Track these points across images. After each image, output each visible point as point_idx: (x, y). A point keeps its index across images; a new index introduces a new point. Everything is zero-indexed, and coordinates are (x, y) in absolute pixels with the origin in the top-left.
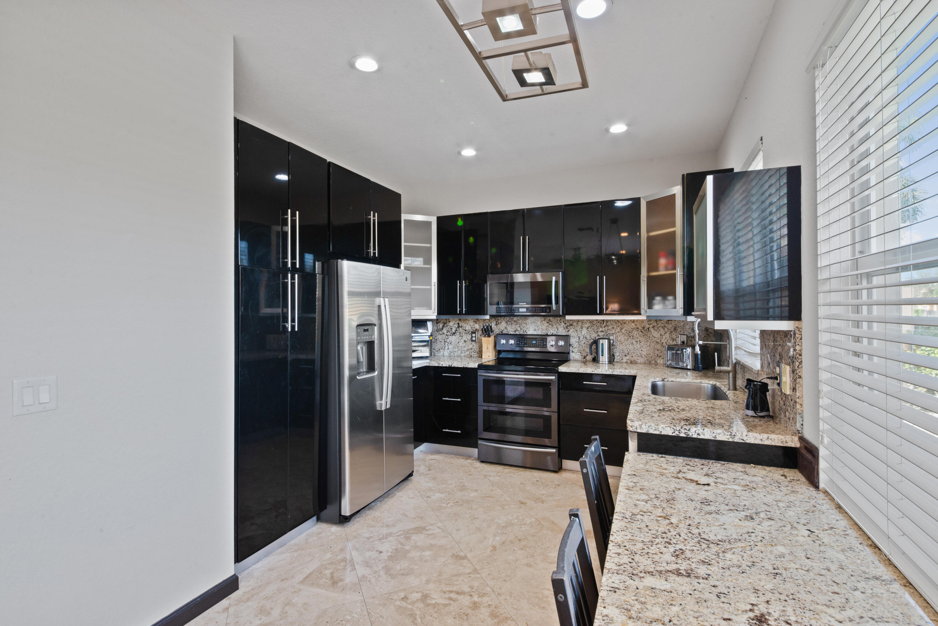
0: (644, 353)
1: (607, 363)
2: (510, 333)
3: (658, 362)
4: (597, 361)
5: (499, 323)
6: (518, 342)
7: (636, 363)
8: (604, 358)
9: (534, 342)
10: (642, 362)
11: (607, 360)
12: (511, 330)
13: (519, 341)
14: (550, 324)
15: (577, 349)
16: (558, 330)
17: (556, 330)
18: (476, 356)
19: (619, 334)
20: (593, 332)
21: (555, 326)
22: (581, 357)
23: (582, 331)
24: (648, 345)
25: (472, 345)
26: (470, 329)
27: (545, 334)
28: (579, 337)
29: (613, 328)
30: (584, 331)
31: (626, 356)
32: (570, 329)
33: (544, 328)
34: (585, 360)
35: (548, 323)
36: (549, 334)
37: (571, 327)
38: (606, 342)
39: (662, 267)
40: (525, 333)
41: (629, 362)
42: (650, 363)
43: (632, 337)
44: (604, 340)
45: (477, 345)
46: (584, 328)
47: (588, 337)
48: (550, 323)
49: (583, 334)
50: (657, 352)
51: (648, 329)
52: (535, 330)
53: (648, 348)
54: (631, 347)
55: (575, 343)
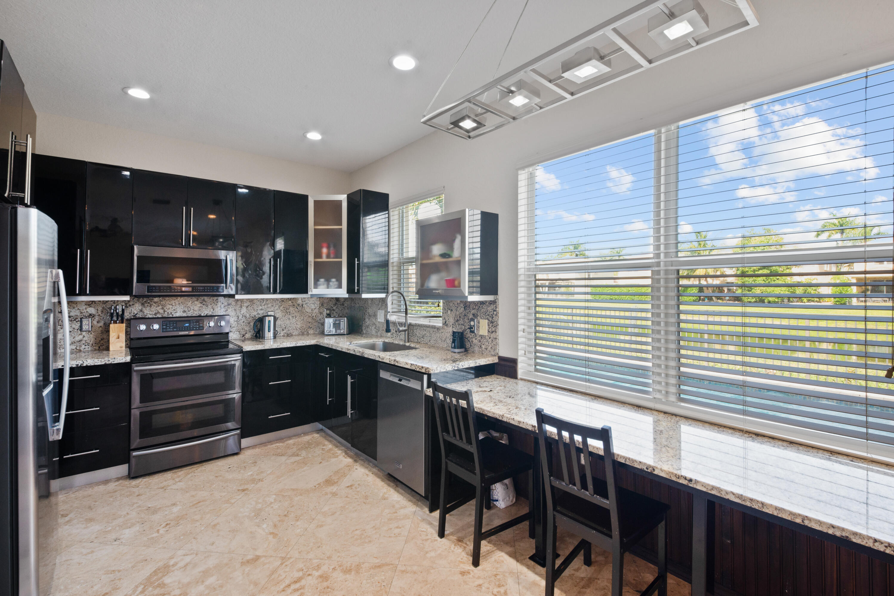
0: (299, 326)
1: (272, 338)
2: (147, 317)
3: (310, 332)
4: (262, 337)
5: (130, 305)
6: (164, 327)
7: (292, 335)
8: (269, 335)
9: (187, 325)
10: (297, 334)
11: (272, 336)
12: (149, 312)
13: (166, 325)
14: (203, 304)
15: (235, 328)
16: (213, 310)
17: (212, 310)
18: (90, 349)
19: (277, 311)
20: (253, 311)
21: (210, 306)
22: (239, 336)
23: (242, 310)
24: (302, 319)
25: (81, 337)
26: (79, 314)
27: (197, 315)
28: (238, 316)
29: (273, 306)
30: (244, 310)
31: (283, 330)
32: (228, 309)
33: (196, 308)
34: (243, 338)
35: (201, 303)
36: (202, 315)
37: (229, 306)
38: (272, 319)
40: (171, 316)
41: (286, 335)
42: (303, 334)
43: (289, 313)
44: (270, 317)
45: (91, 336)
46: (243, 307)
47: (248, 315)
48: (204, 303)
49: (242, 313)
50: (309, 325)
51: (302, 305)
52: (184, 312)
53: (302, 322)
54: (288, 322)
55: (233, 322)
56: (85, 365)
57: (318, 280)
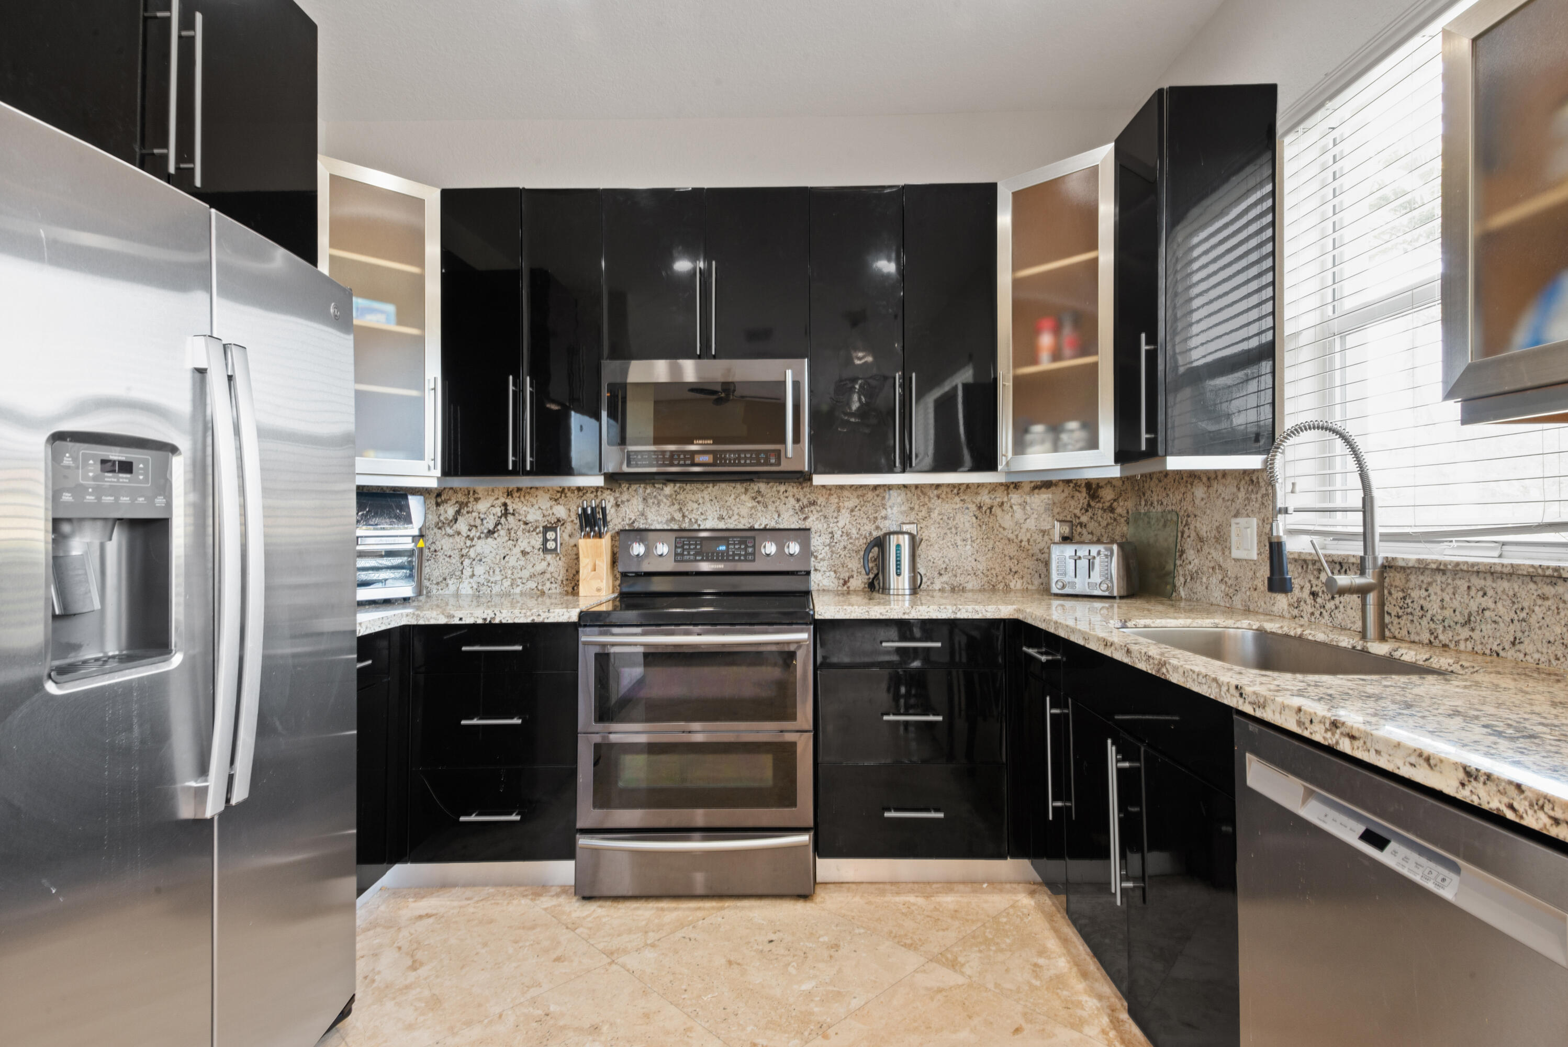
0: (981, 567)
1: (907, 592)
2: (653, 527)
3: (1012, 585)
4: (884, 589)
5: (623, 502)
6: (679, 550)
7: (964, 590)
8: (900, 583)
9: (723, 548)
10: (977, 587)
11: (907, 586)
12: (657, 518)
13: (682, 547)
14: (758, 502)
15: (825, 563)
16: (779, 515)
17: (776, 516)
18: (558, 591)
19: (925, 523)
20: (865, 521)
21: (771, 508)
22: (836, 581)
23: (840, 518)
24: (990, 546)
25: (544, 564)
26: (540, 518)
27: (746, 527)
28: (832, 533)
29: (912, 509)
30: (845, 518)
31: (941, 574)
32: (810, 514)
33: (744, 511)
34: (845, 588)
35: (754, 498)
36: (756, 527)
37: (813, 508)
38: (905, 541)
39: (1045, 356)
40: (696, 527)
41: (948, 588)
42: (994, 589)
43: (954, 530)
44: (901, 536)
45: (561, 563)
46: (843, 511)
47: (854, 531)
48: (760, 499)
49: (841, 524)
50: (1009, 563)
51: (991, 508)
52: (721, 518)
53: (990, 555)
54: (952, 553)
55: (821, 548)
56: (497, 621)
57: (1026, 431)
